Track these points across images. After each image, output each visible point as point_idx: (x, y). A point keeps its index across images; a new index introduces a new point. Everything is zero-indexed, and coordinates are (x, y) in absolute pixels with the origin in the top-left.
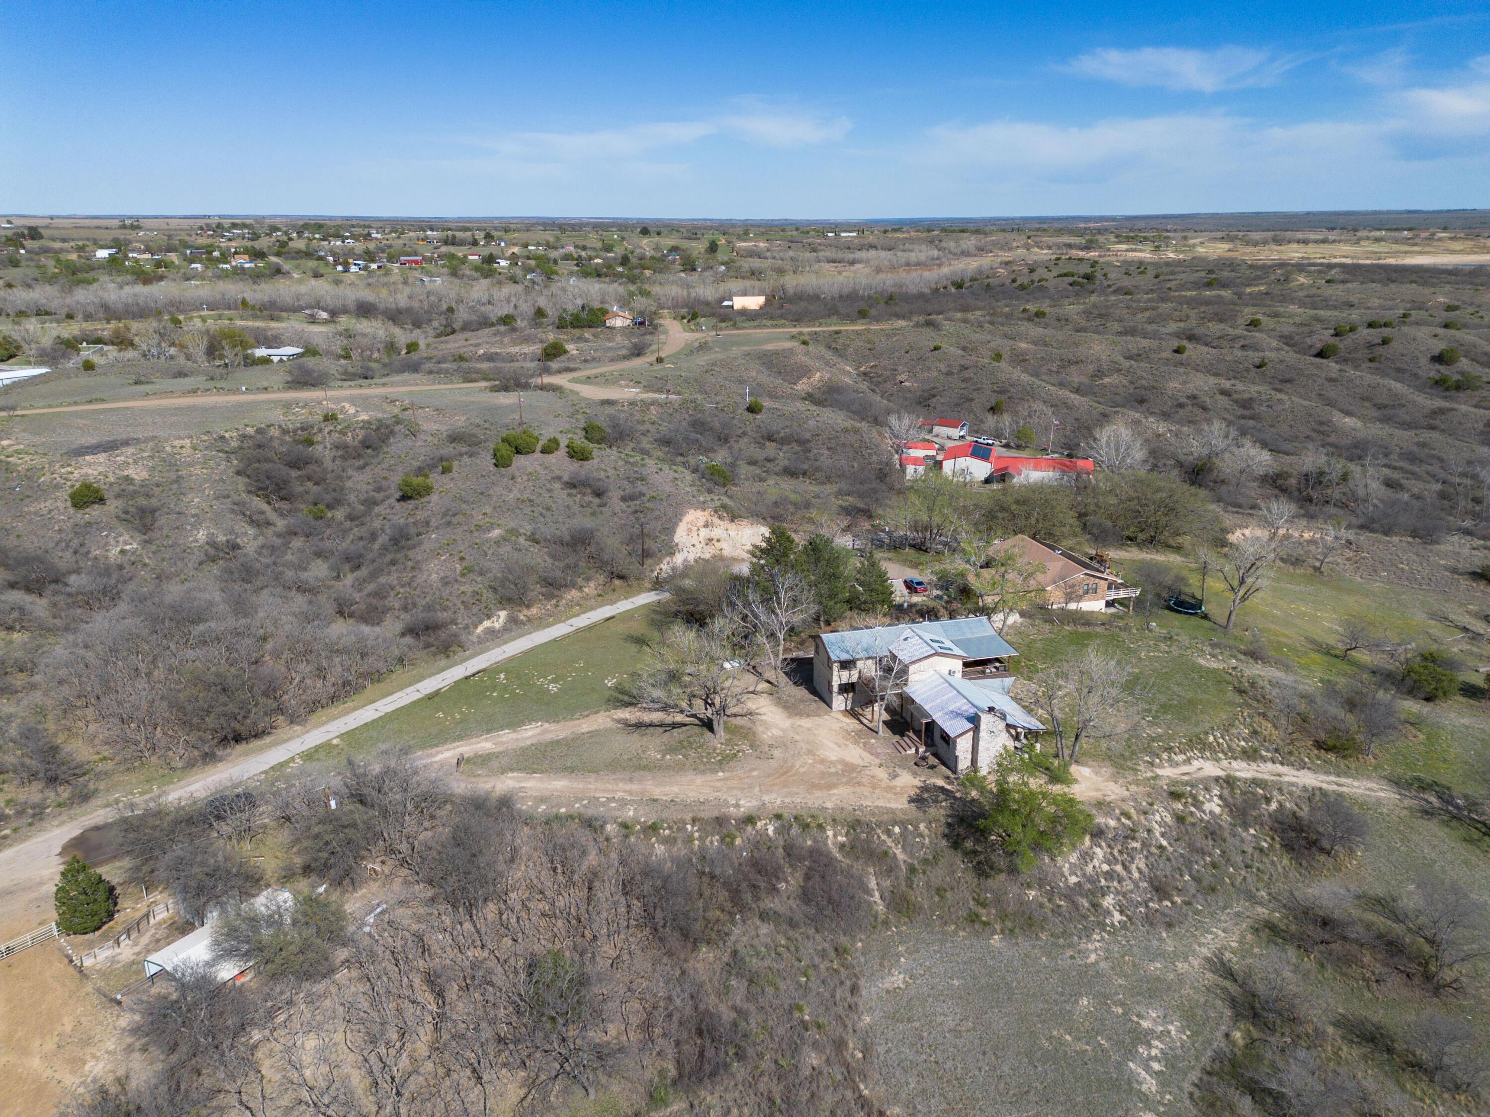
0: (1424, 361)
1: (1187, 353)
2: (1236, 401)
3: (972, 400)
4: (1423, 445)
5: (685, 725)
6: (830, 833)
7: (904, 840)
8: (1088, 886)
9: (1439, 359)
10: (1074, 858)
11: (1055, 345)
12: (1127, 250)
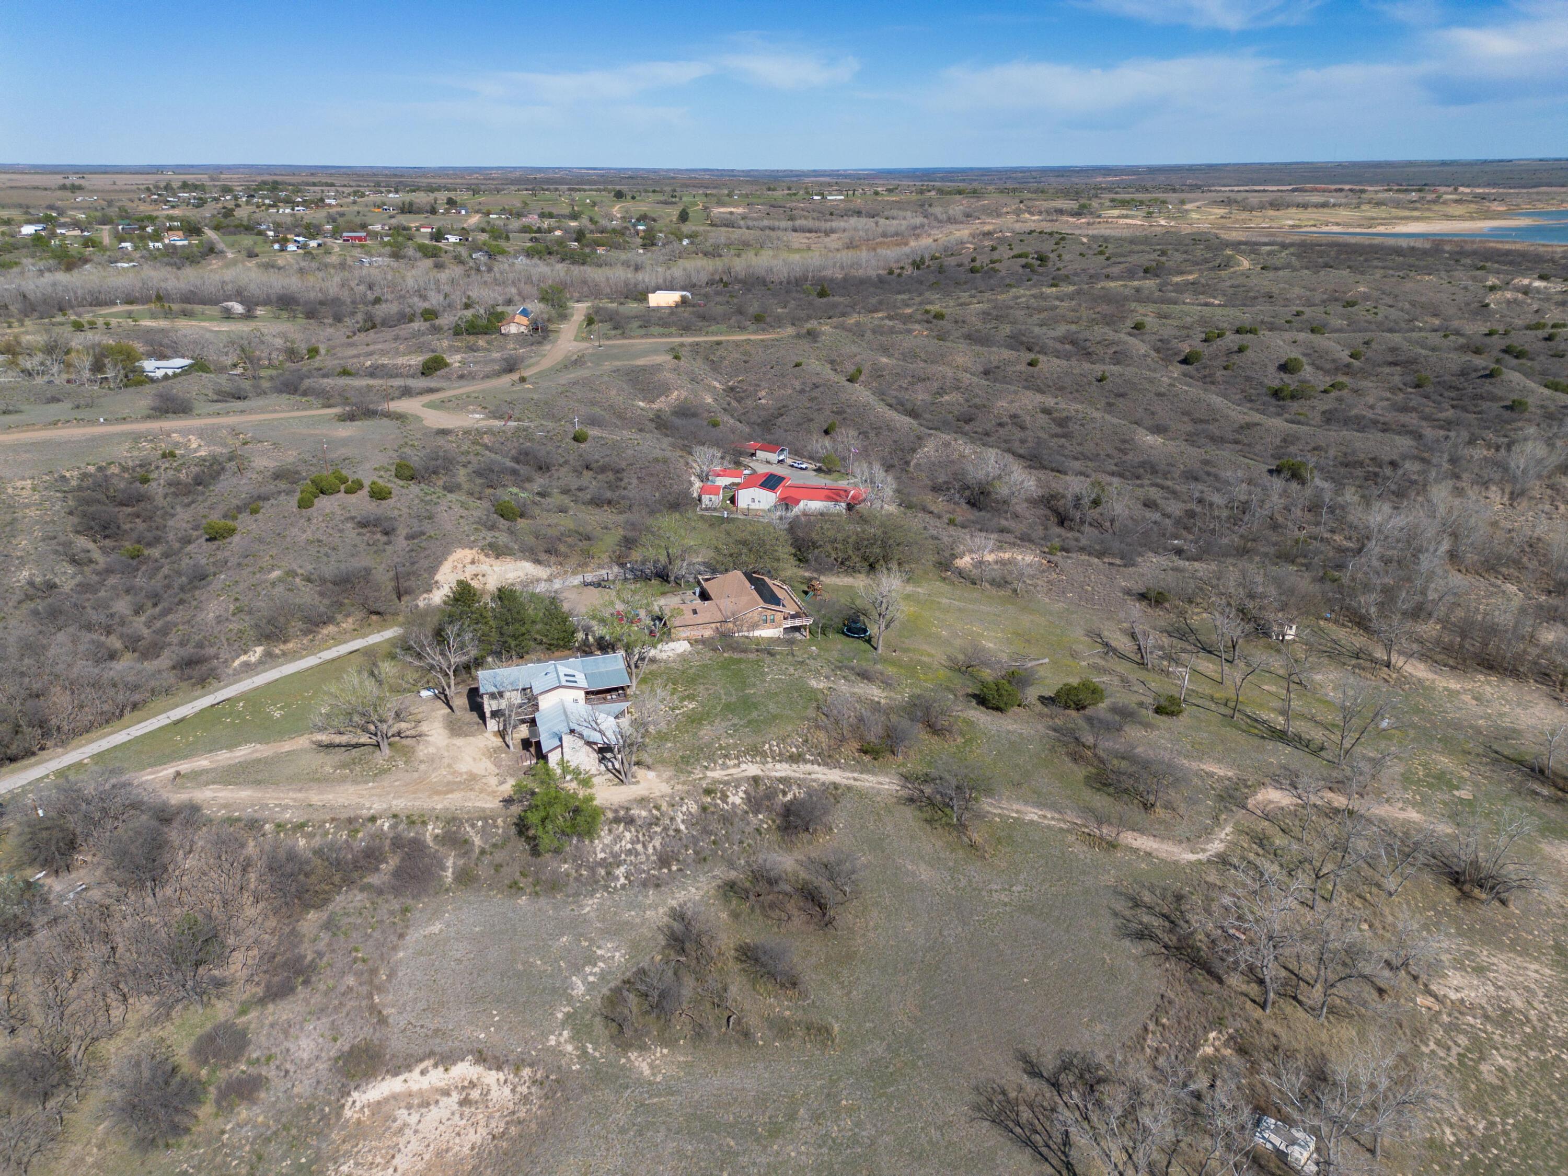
0: (1272, 369)
1: (1040, 366)
2: (1054, 420)
3: (811, 420)
4: (1206, 462)
5: (364, 745)
6: (430, 827)
7: (483, 832)
9: (1284, 368)
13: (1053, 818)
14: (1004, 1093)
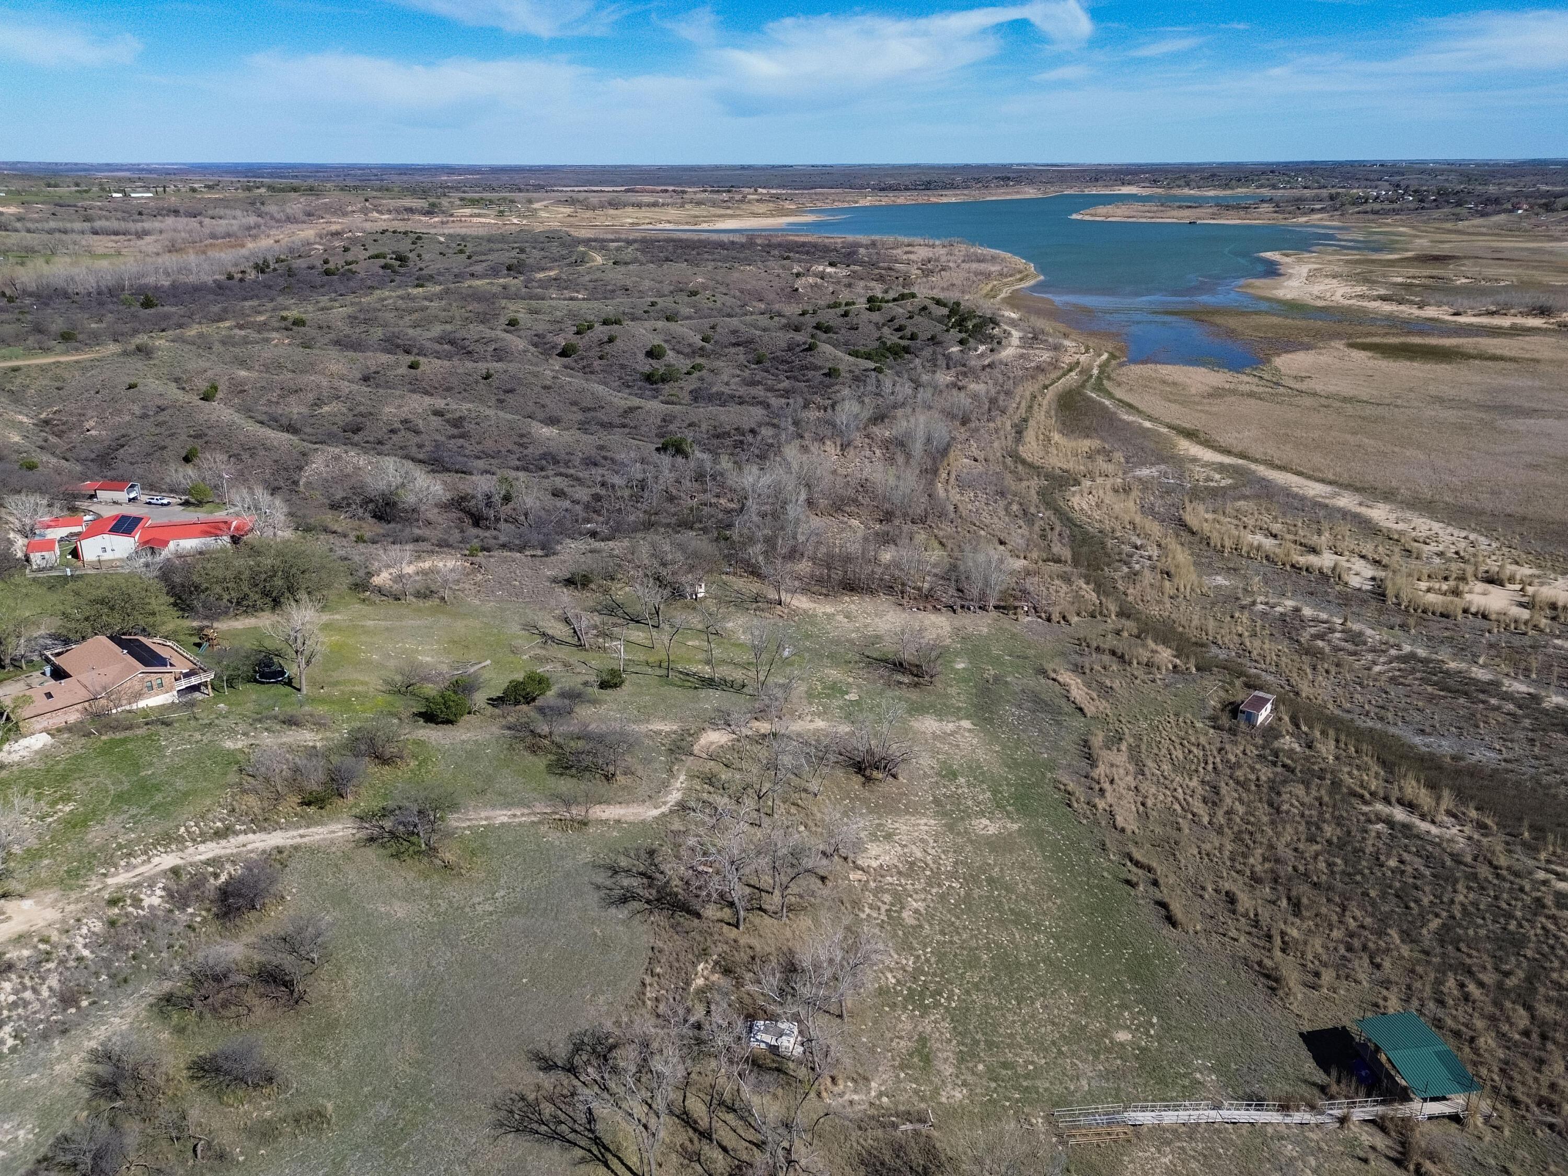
1: (422, 368)
2: (448, 421)
3: (164, 448)
9: (650, 354)
12: (471, 216)
13: (523, 815)
14: (523, 1099)
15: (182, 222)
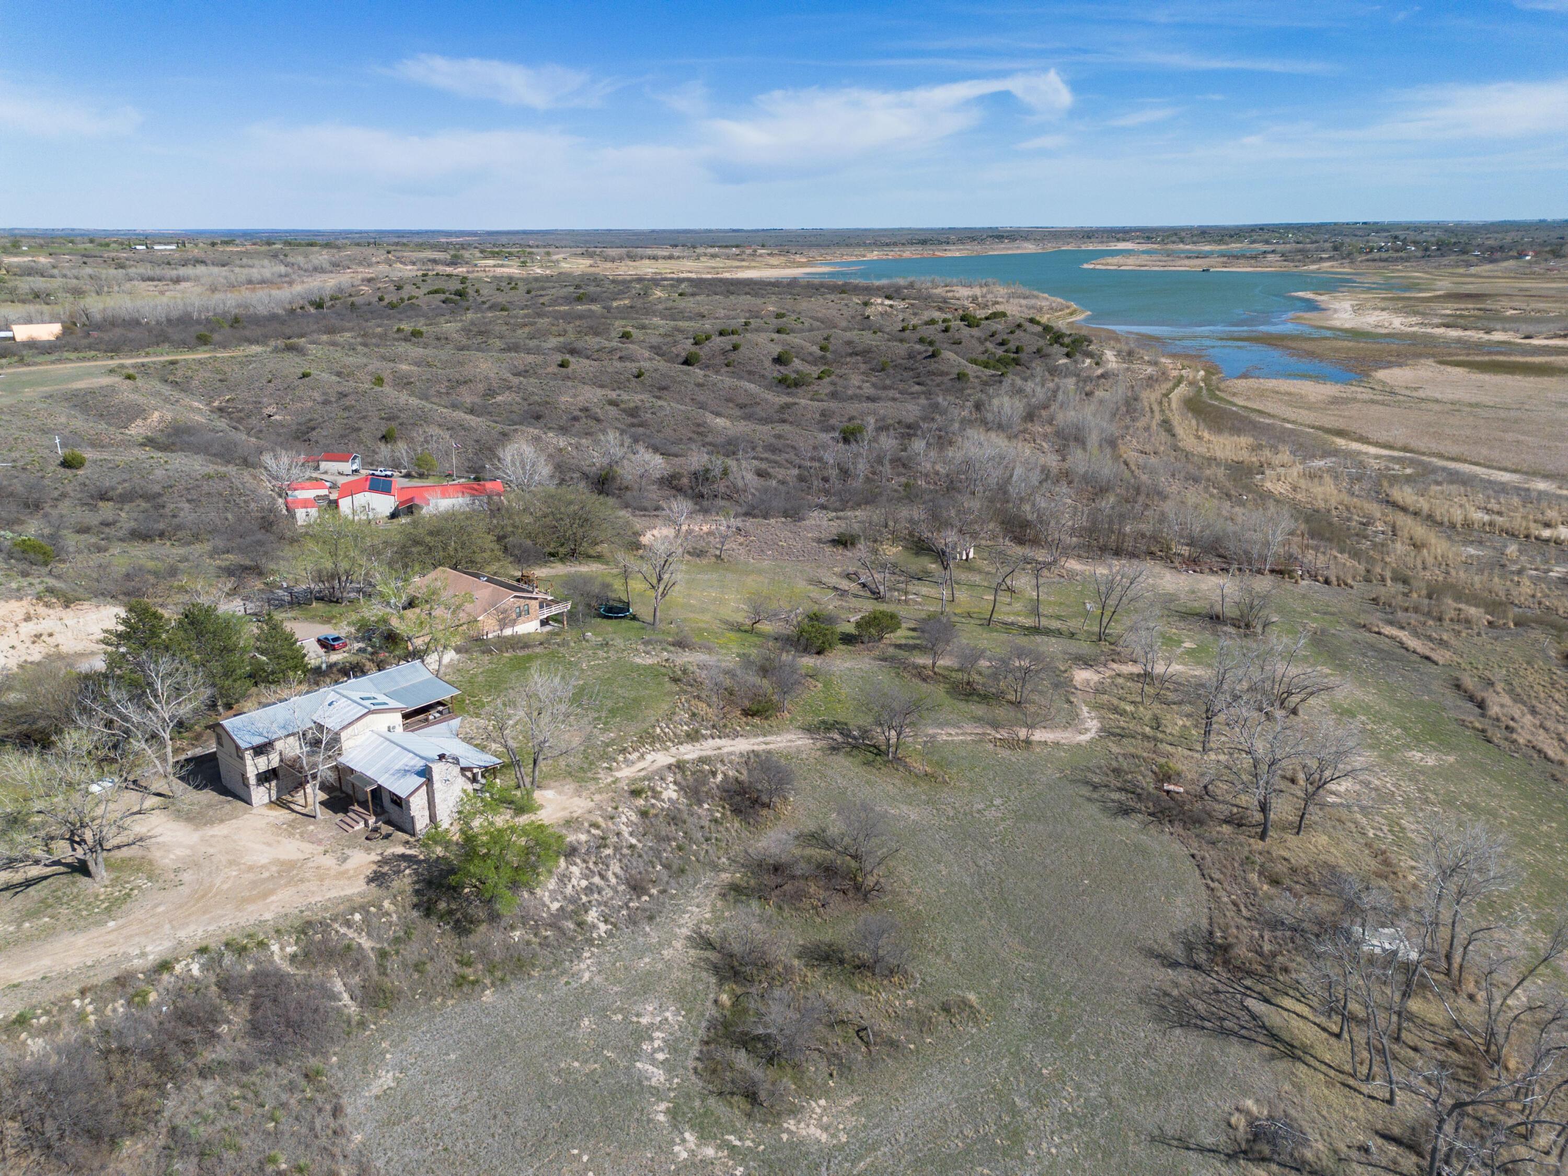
0: (768, 363)
1: (572, 367)
2: (624, 411)
3: (359, 429)
4: (779, 437)
7: (368, 926)
8: (571, 907)
9: (778, 360)
10: (552, 884)
11: (439, 365)
12: (494, 266)
13: (957, 734)
14: (1166, 994)
15: (216, 270)
